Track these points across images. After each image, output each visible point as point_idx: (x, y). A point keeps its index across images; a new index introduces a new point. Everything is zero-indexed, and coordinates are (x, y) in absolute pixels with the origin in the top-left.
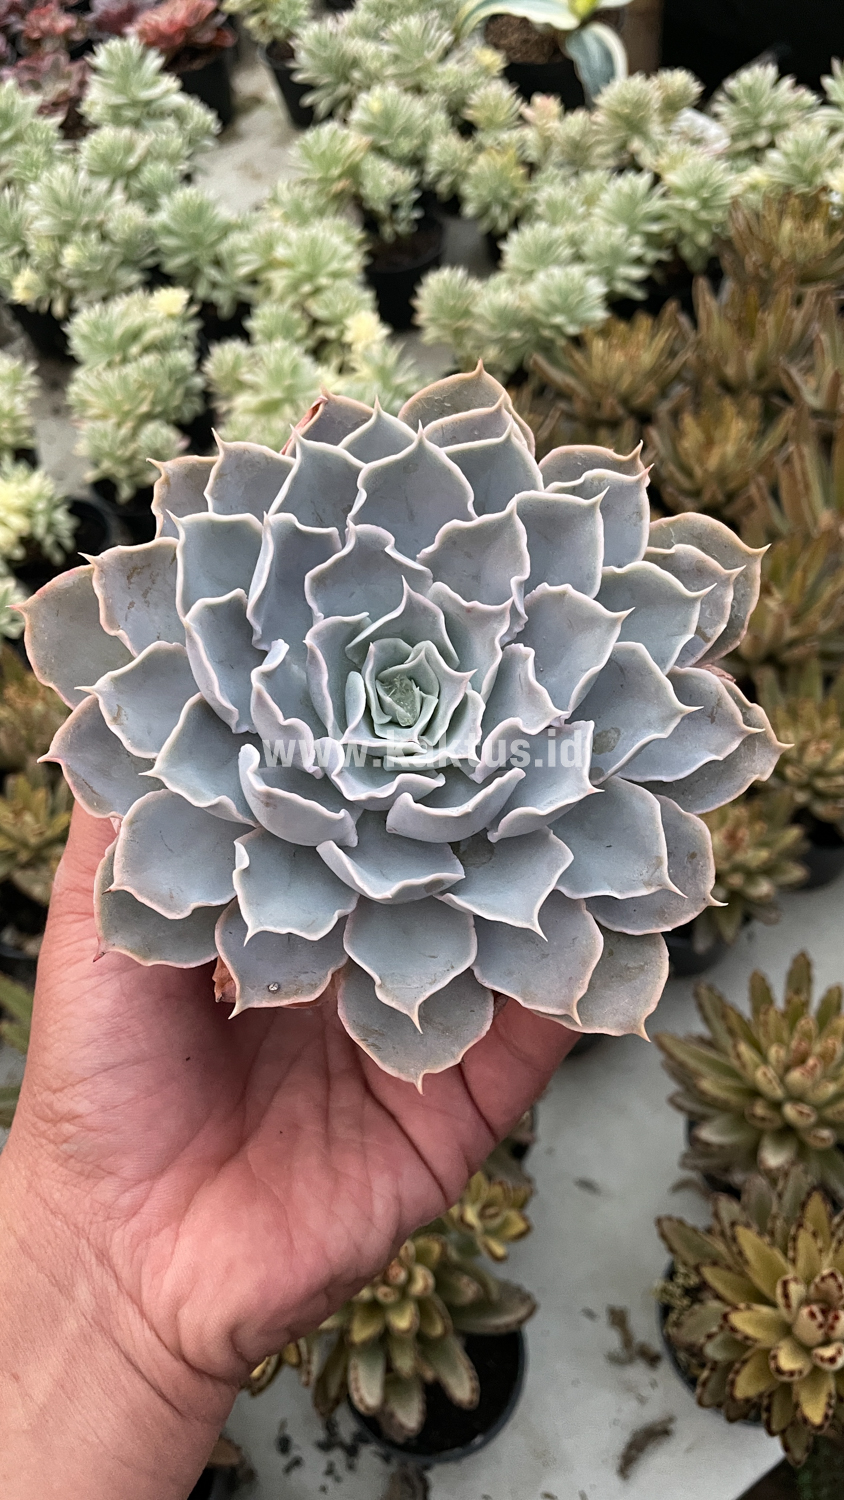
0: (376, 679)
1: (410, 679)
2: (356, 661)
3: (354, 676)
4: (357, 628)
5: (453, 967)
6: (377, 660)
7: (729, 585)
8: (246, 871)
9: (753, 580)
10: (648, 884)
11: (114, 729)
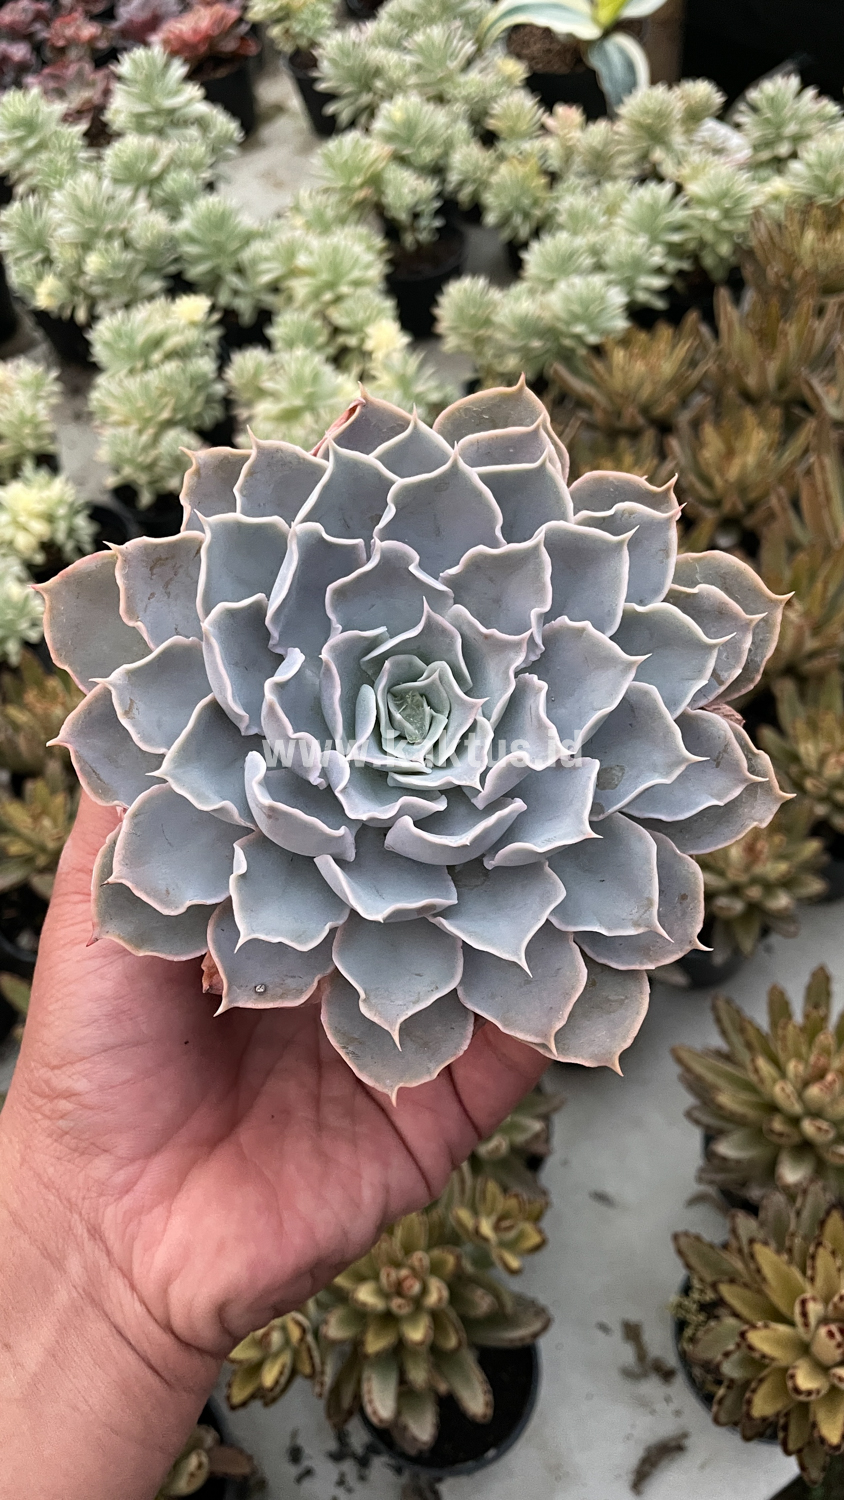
0: (389, 692)
1: (422, 695)
2: (370, 672)
3: (367, 691)
4: (375, 643)
5: (437, 988)
6: (391, 674)
7: (748, 629)
8: (243, 876)
9: (774, 626)
10: (636, 924)
11: (124, 722)
